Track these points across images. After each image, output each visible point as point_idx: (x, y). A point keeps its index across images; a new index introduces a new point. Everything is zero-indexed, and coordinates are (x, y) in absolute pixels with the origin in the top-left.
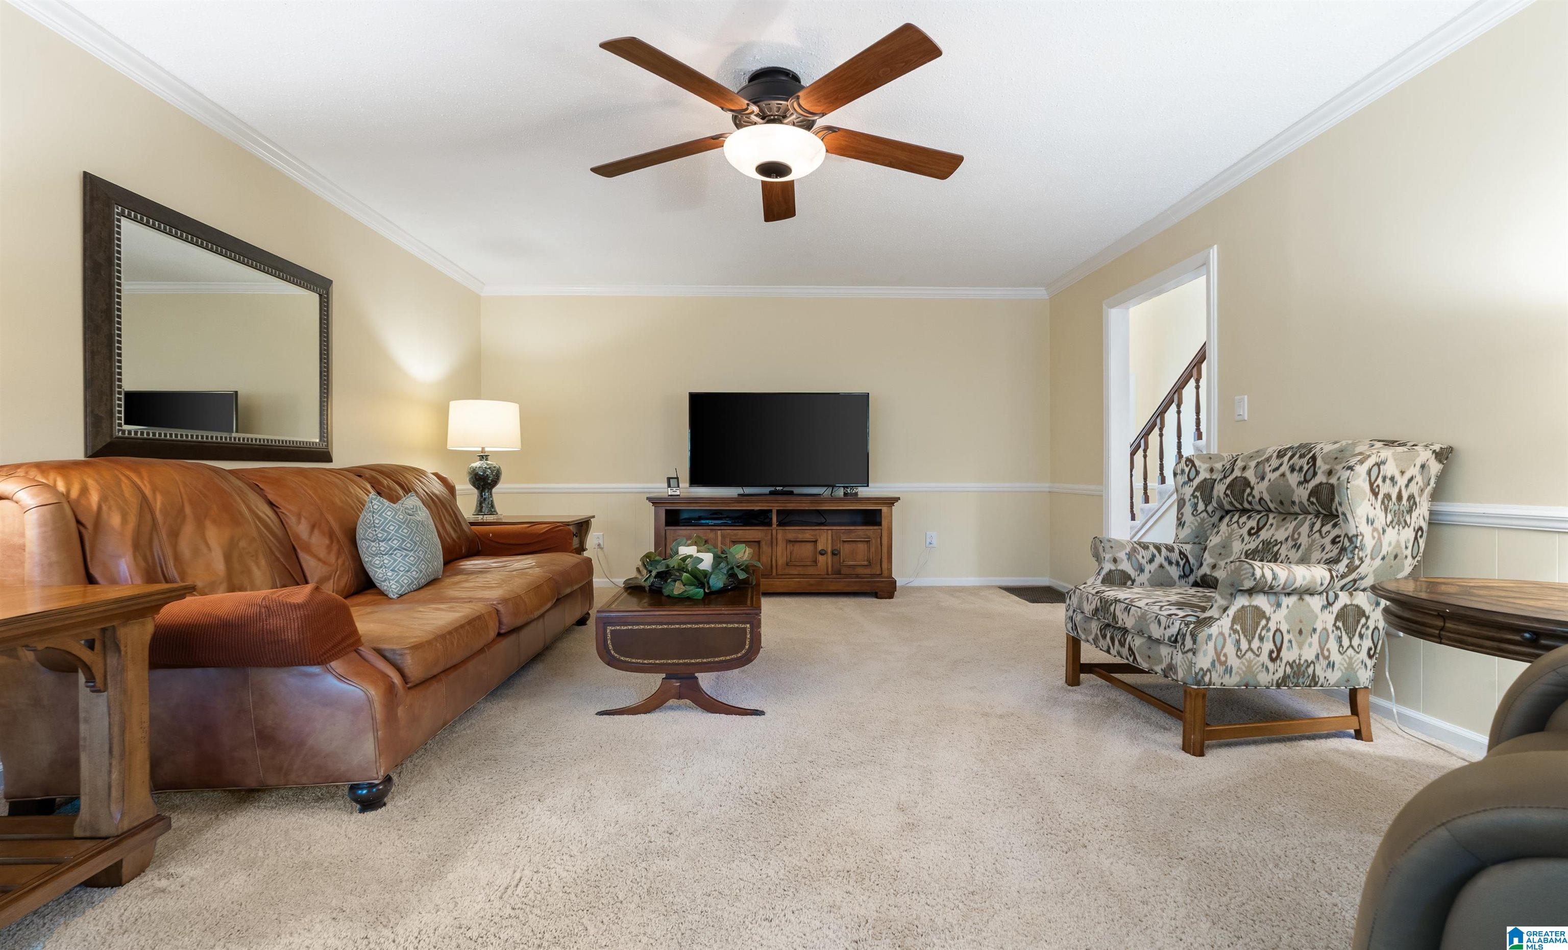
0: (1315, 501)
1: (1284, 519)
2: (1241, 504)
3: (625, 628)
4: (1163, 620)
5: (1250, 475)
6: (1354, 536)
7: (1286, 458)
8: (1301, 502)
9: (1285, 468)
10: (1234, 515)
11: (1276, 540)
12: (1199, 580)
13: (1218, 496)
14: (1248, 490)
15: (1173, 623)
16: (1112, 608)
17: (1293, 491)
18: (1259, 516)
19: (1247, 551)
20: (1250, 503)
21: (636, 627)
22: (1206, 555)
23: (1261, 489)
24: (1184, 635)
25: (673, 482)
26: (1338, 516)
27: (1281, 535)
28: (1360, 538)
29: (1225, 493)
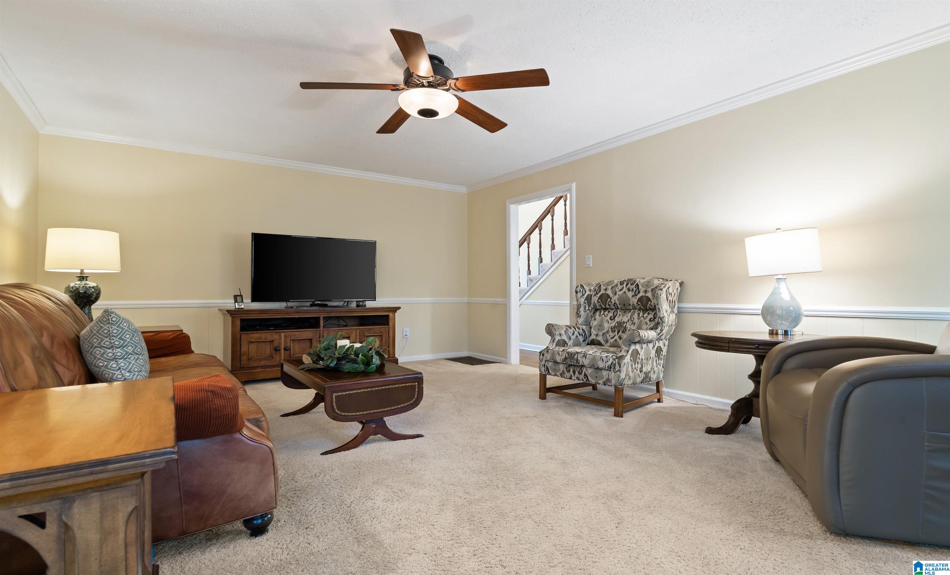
0: (640, 304)
1: (625, 312)
2: (605, 306)
3: (345, 393)
4: (604, 359)
5: (609, 292)
6: (662, 317)
7: (625, 285)
8: (633, 304)
9: (625, 289)
10: (601, 311)
11: (624, 321)
12: (589, 342)
13: (594, 303)
14: (609, 299)
15: (609, 360)
16: (576, 357)
17: (630, 299)
18: (613, 311)
19: (611, 327)
20: (609, 305)
21: (351, 392)
22: (592, 330)
23: (615, 299)
24: (615, 365)
25: (239, 299)
26: (656, 309)
27: (625, 319)
28: (664, 318)
29: (598, 301)
